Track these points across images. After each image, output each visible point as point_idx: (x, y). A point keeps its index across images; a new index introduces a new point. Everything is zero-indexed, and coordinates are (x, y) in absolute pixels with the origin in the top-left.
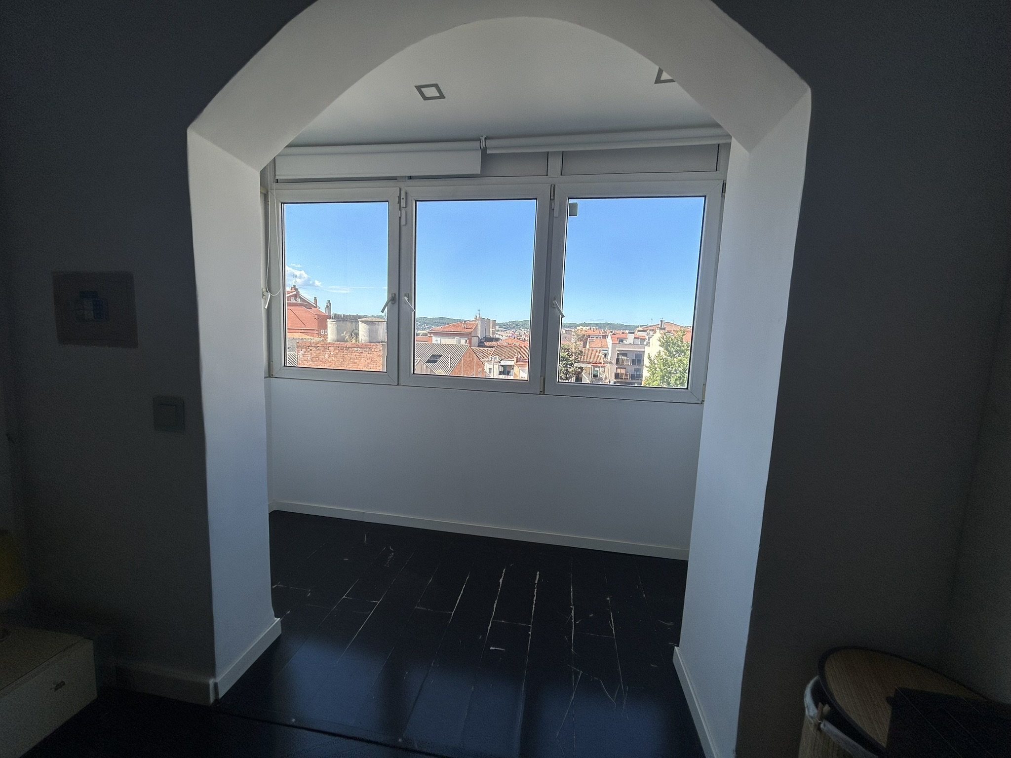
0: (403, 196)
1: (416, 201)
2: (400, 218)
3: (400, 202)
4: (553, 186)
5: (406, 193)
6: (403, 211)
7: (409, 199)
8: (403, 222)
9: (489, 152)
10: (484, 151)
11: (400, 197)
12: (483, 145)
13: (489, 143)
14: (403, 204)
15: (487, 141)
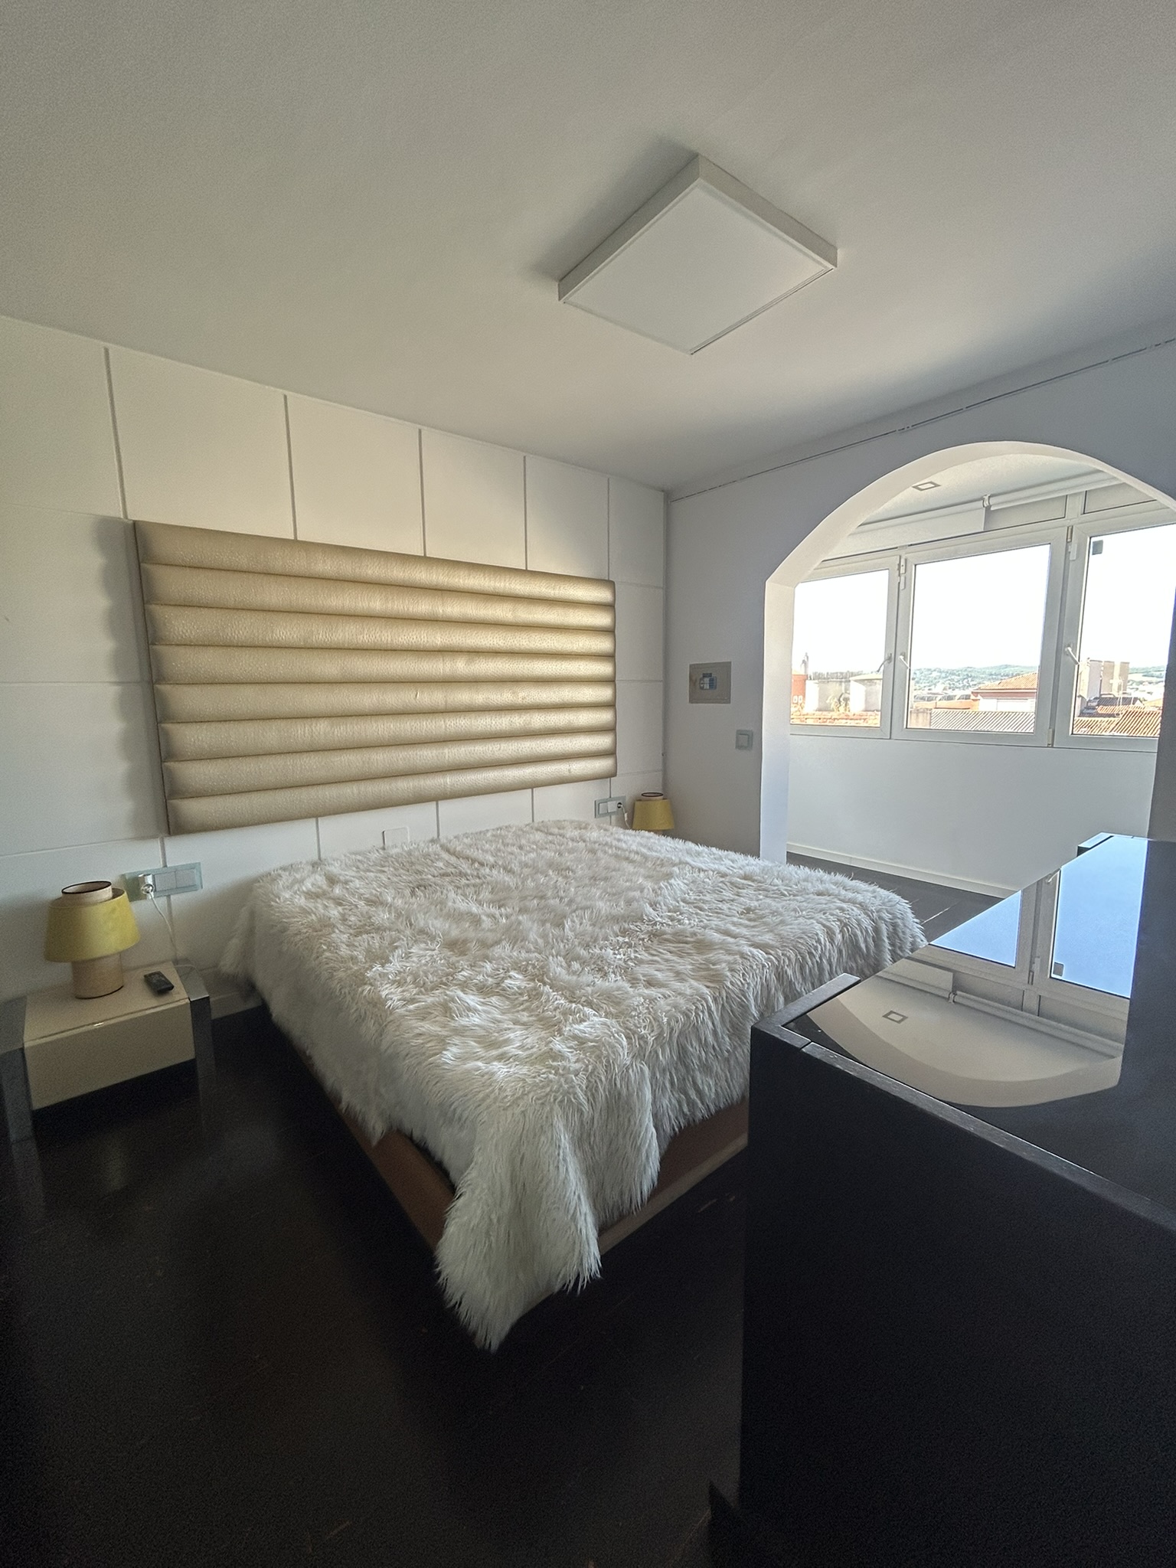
0: (903, 563)
1: (915, 565)
2: (899, 583)
3: (899, 569)
4: (1070, 528)
5: (906, 560)
6: (903, 578)
7: (909, 565)
8: (902, 586)
9: (992, 509)
10: (988, 508)
11: (899, 565)
12: (986, 504)
13: (993, 501)
14: (902, 570)
15: (991, 499)
